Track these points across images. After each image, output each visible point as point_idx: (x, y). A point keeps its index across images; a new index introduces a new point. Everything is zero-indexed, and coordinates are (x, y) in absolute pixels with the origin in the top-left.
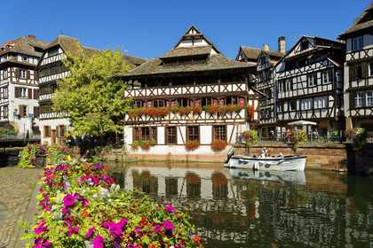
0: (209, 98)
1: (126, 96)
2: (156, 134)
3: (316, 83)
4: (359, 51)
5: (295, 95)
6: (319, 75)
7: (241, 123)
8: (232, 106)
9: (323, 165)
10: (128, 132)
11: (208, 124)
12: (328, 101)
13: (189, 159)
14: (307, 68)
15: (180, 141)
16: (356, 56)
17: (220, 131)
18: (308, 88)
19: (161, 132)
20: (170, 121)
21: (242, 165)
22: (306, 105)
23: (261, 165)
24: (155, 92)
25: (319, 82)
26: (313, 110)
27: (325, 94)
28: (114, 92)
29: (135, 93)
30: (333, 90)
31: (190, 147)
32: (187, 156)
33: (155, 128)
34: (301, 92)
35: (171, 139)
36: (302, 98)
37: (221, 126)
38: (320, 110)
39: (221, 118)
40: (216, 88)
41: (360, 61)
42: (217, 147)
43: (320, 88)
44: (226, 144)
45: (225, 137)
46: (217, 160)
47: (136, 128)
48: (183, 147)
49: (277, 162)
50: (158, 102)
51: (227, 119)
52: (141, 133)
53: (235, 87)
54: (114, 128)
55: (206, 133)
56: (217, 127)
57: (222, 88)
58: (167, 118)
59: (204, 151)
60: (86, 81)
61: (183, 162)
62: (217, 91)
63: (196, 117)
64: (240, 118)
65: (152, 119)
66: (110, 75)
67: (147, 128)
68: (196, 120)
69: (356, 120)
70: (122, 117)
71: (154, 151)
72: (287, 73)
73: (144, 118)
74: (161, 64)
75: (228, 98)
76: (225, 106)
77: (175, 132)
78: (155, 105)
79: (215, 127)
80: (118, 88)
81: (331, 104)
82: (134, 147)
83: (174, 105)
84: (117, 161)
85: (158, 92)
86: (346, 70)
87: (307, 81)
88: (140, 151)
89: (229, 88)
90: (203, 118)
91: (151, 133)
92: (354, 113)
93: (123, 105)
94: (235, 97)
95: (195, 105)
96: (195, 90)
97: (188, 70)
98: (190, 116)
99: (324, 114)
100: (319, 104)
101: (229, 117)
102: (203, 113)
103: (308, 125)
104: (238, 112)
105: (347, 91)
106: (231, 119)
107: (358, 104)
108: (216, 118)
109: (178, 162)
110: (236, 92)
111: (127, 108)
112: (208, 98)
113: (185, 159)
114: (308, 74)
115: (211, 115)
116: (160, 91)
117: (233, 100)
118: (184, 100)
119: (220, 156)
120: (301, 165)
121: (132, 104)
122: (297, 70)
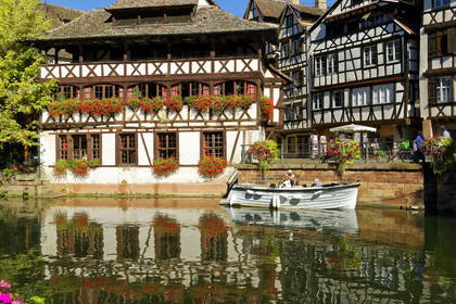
0: (195, 84)
1: (43, 76)
2: (100, 146)
3: (375, 60)
4: (444, 10)
5: (342, 80)
6: (380, 47)
7: (250, 128)
8: (236, 98)
9: (385, 199)
10: (48, 144)
11: (192, 129)
12: (395, 92)
13: (160, 192)
14: (361, 35)
15: (142, 158)
16: (439, 18)
17: (214, 142)
18: (362, 69)
19: (109, 143)
20: (124, 123)
21: (251, 202)
22: (360, 99)
23: (283, 200)
24: (98, 71)
25: (380, 59)
26: (371, 107)
27: (389, 81)
28: (20, 68)
29: (61, 72)
30: (402, 74)
31: (160, 171)
32: (156, 186)
33: (97, 137)
34: (351, 77)
35: (127, 156)
36: (354, 86)
37: (216, 133)
38: (382, 107)
39: (215, 118)
40: (207, 66)
41: (445, 27)
42: (209, 170)
43: (382, 69)
44: (225, 165)
45: (221, 152)
46: (209, 193)
47: (63, 136)
48: (149, 170)
49: (310, 196)
51: (227, 120)
52: (71, 145)
53: (240, 65)
54: (21, 136)
55: (190, 146)
56: (210, 134)
57: (218, 65)
58: (119, 118)
61: (148, 196)
62: (209, 71)
63: (171, 117)
64: (249, 119)
65: (91, 120)
66: (11, 37)
67: (84, 136)
68: (172, 122)
69: (438, 123)
70: (36, 115)
71: (97, 177)
72: (329, 43)
73: (77, 118)
74: (109, 20)
75: (229, 84)
76: (223, 98)
77: (134, 144)
78: (99, 96)
79: (207, 135)
80: (28, 62)
81: (399, 98)
82: (59, 171)
83: (133, 95)
84: (25, 197)
85: (102, 70)
86: (424, 39)
87: (361, 58)
88: (70, 178)
89: (230, 65)
90: (185, 118)
91: (91, 144)
92: (435, 112)
93: (38, 94)
94: (241, 82)
95: (169, 95)
96: (170, 68)
97: (158, 32)
98: (162, 114)
99: (388, 114)
100: (382, 96)
101: (230, 117)
102: (185, 109)
103: (362, 132)
104: (245, 108)
105: (425, 75)
106: (234, 120)
107: (442, 98)
108: (207, 117)
109: (139, 197)
110: (243, 73)
111: (46, 100)
112: (193, 82)
113: (152, 192)
114: (362, 46)
115: (199, 114)
116: (107, 70)
117: (237, 87)
118: (151, 87)
119: (215, 186)
120: (350, 199)
121: (54, 92)
122: (345, 39)
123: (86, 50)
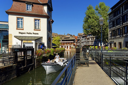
10: (60, 47)
13: (67, 50)
19: (64, 47)
20: (65, 45)
27: (85, 42)
28: (59, 42)
31: (67, 48)
42: (70, 48)
50: (64, 43)
54: (58, 46)
55: (69, 47)
59: (69, 49)
60: (55, 41)
66: (58, 40)
67: (62, 46)
72: (82, 38)
74: (64, 39)
75: (71, 43)
85: (64, 42)
86: (87, 39)
96: (68, 42)
98: (67, 45)
100: (85, 43)
102: (69, 44)
106: (72, 45)
107: (88, 43)
114: (84, 39)
118: (66, 43)
121: (61, 43)
123: (63, 41)
